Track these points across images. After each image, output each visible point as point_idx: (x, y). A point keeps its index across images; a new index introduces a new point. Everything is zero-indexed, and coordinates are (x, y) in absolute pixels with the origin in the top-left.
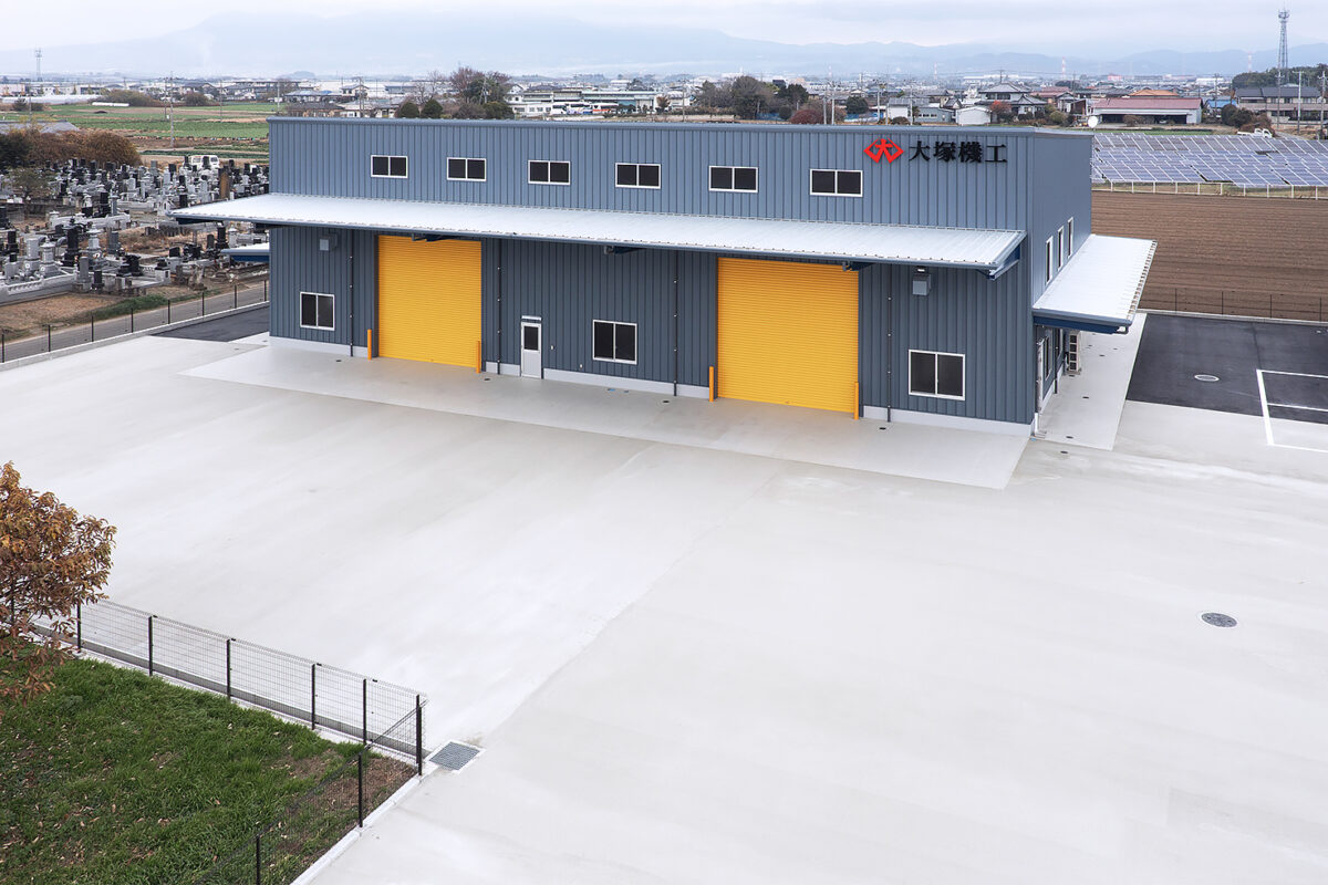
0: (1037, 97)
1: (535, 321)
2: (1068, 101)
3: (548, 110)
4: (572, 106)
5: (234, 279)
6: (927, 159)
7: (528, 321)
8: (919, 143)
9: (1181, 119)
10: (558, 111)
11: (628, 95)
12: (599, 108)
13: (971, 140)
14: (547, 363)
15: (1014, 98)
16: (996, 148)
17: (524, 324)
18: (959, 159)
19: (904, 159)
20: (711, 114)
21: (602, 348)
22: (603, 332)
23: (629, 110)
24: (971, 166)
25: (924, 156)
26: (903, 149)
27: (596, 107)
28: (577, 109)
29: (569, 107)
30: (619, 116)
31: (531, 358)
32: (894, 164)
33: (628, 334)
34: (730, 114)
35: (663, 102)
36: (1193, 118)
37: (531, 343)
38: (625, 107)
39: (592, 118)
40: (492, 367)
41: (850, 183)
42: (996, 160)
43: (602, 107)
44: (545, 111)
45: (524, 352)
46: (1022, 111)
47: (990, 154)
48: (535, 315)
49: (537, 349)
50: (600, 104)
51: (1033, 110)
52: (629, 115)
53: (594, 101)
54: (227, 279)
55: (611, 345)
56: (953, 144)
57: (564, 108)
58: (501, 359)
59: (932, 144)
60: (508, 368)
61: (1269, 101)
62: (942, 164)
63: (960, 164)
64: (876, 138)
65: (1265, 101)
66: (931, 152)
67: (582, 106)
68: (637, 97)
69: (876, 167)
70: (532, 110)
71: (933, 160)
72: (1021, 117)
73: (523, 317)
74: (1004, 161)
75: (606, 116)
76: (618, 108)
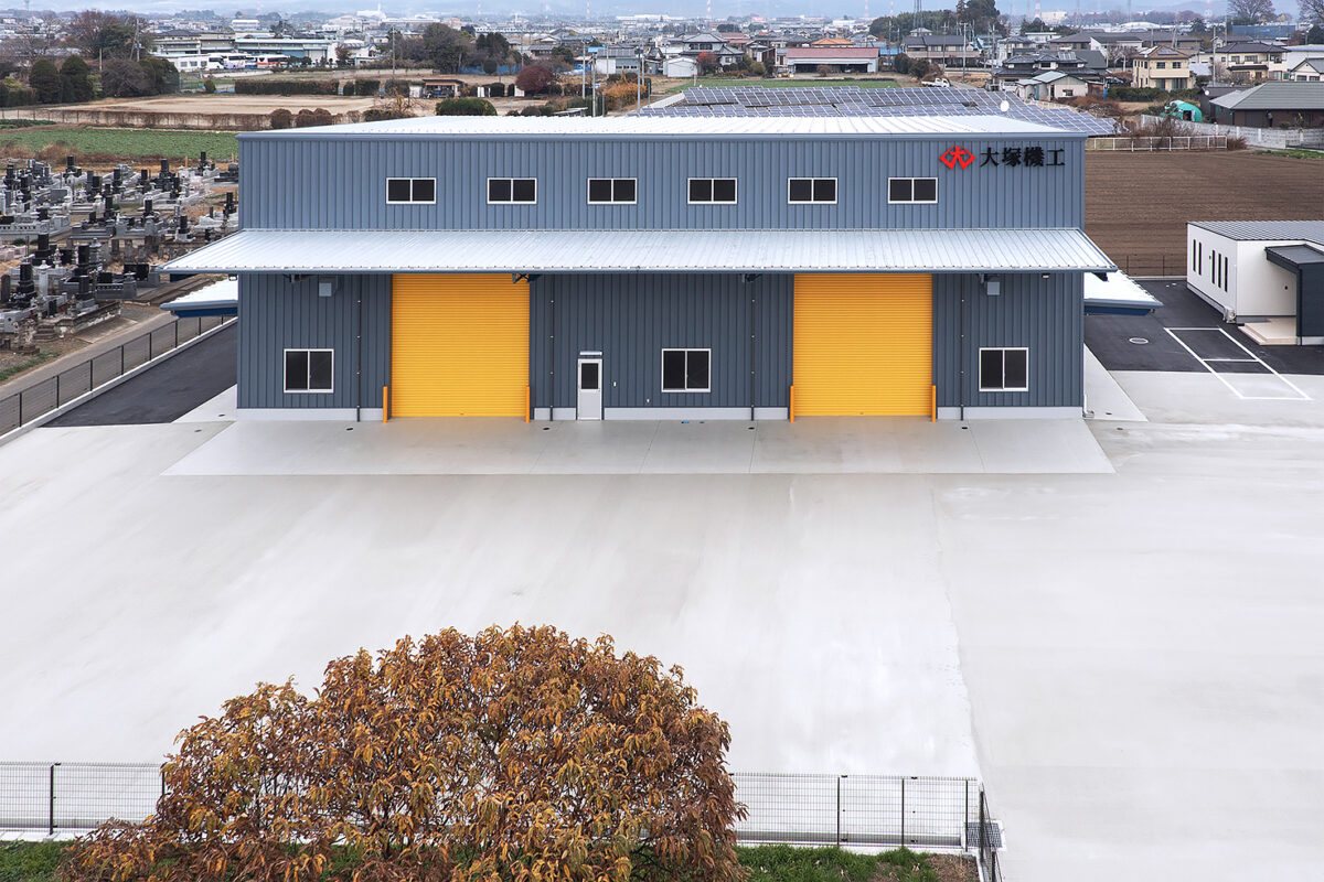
0: (735, 46)
1: (594, 357)
2: (759, 50)
3: (204, 64)
4: (231, 58)
5: (65, 334)
6: (996, 164)
7: (586, 357)
8: (989, 149)
9: (862, 68)
10: (213, 65)
11: (295, 44)
12: (266, 61)
13: (1034, 145)
14: (608, 402)
15: (716, 48)
16: (1056, 152)
17: (581, 361)
18: (1024, 164)
19: (975, 165)
20: (407, 68)
21: (674, 379)
22: (674, 361)
23: (304, 64)
24: (1034, 170)
25: (994, 162)
26: (974, 155)
27: (262, 59)
28: (235, 62)
29: (227, 60)
30: (291, 71)
31: (590, 398)
32: (965, 170)
33: (699, 361)
34: (429, 68)
35: (343, 53)
36: (872, 68)
37: (590, 382)
38: (298, 60)
39: (258, 73)
40: (542, 414)
41: (926, 190)
42: (1056, 163)
43: (269, 60)
44: (199, 66)
45: (581, 392)
46: (723, 62)
47: (1049, 158)
48: (594, 350)
49: (597, 388)
50: (267, 56)
51: (733, 60)
52: (303, 69)
53: (257, 52)
54: (56, 335)
55: (683, 373)
56: (1019, 149)
57: (221, 61)
58: (552, 404)
59: (1000, 151)
60: (563, 413)
61: (930, 49)
62: (1009, 169)
63: (1025, 168)
64: (950, 145)
65: (926, 49)
66: (999, 159)
67: (242, 58)
68: (307, 47)
69: (950, 173)
70: (184, 64)
71: (1001, 165)
72: (726, 68)
73: (582, 354)
74: (1063, 164)
75: (275, 70)
76: (290, 61)
